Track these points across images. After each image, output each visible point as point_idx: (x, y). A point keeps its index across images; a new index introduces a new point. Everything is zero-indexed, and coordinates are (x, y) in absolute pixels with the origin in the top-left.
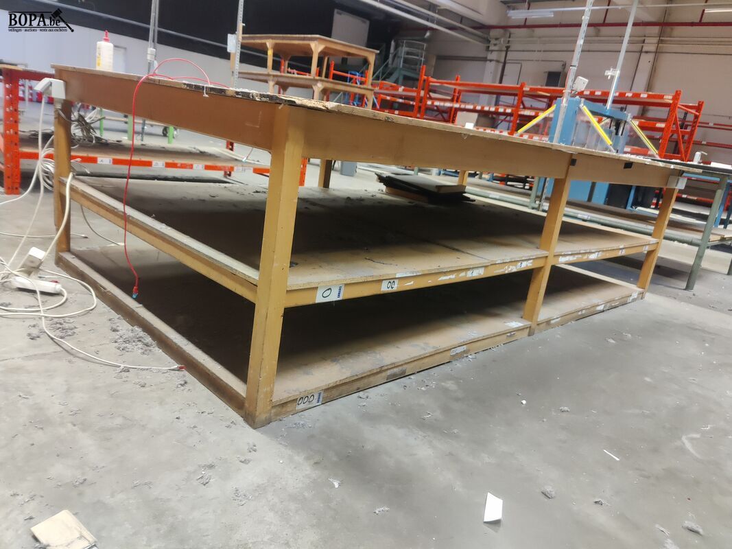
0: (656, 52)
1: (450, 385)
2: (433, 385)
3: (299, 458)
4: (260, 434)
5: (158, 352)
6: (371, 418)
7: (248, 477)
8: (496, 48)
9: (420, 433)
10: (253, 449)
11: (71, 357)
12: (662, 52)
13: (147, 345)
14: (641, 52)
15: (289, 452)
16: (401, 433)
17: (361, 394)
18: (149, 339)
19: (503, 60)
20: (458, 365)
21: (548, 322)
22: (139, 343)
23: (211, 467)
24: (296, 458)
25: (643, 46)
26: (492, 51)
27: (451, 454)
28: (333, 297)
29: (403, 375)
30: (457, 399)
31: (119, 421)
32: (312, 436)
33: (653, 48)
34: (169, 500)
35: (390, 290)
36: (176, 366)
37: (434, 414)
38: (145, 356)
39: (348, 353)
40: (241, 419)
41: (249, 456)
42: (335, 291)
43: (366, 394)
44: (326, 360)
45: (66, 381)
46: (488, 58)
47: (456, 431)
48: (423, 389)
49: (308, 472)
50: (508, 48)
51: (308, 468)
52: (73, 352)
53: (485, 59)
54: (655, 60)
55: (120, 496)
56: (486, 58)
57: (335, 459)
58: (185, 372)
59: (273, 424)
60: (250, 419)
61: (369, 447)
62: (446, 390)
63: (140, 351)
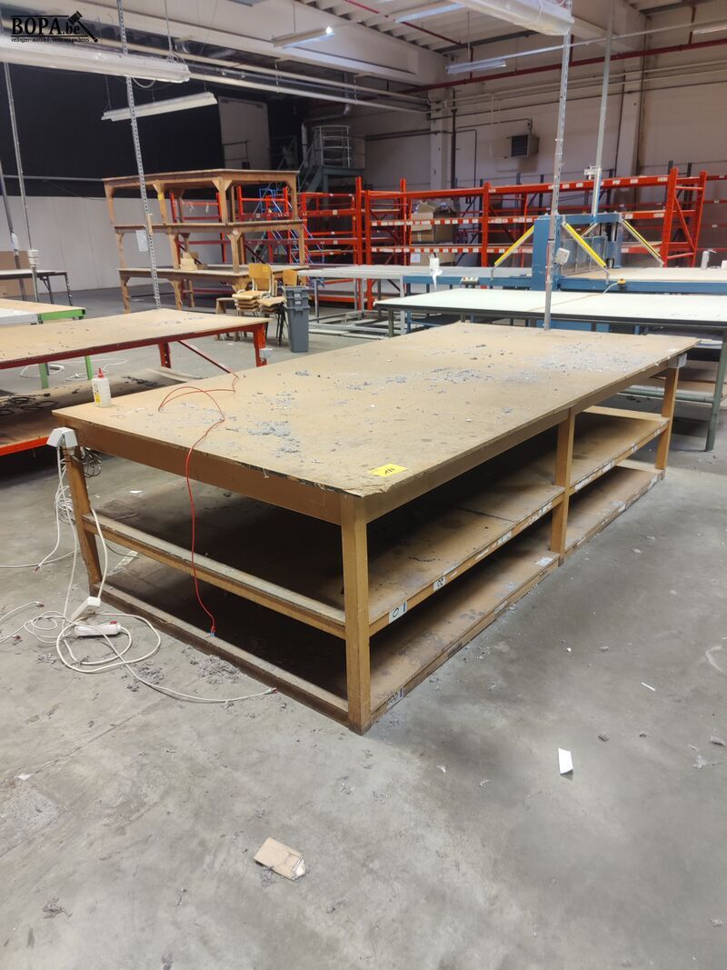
0: (642, 91)
1: (502, 647)
2: (487, 650)
3: (407, 754)
4: (367, 739)
5: (244, 677)
6: (446, 700)
7: (377, 780)
8: (440, 114)
9: (492, 705)
10: (369, 755)
11: (179, 702)
12: (648, 90)
13: (231, 673)
14: (623, 93)
15: (397, 750)
16: (476, 709)
17: (432, 677)
18: (231, 667)
19: (450, 129)
20: (503, 621)
21: (575, 547)
22: (224, 672)
23: (346, 778)
24: (405, 754)
25: (624, 85)
26: (435, 119)
27: (521, 719)
28: (401, 613)
29: (460, 647)
30: (512, 661)
31: (255, 755)
32: (408, 731)
33: (636, 86)
34: (331, 812)
35: (440, 586)
36: (270, 690)
37: (498, 683)
38: (236, 685)
39: (410, 641)
40: (347, 728)
41: (370, 761)
42: (401, 608)
43: (436, 677)
44: (394, 654)
45: (192, 727)
46: (433, 129)
47: (520, 696)
48: (481, 657)
49: (419, 764)
50: (454, 111)
51: (417, 761)
52: (176, 696)
53: (428, 132)
54: (642, 101)
55: (296, 817)
56: (429, 129)
57: (434, 747)
58: (280, 694)
59: (374, 727)
60: (356, 728)
61: (456, 729)
62: (500, 654)
63: (230, 681)
